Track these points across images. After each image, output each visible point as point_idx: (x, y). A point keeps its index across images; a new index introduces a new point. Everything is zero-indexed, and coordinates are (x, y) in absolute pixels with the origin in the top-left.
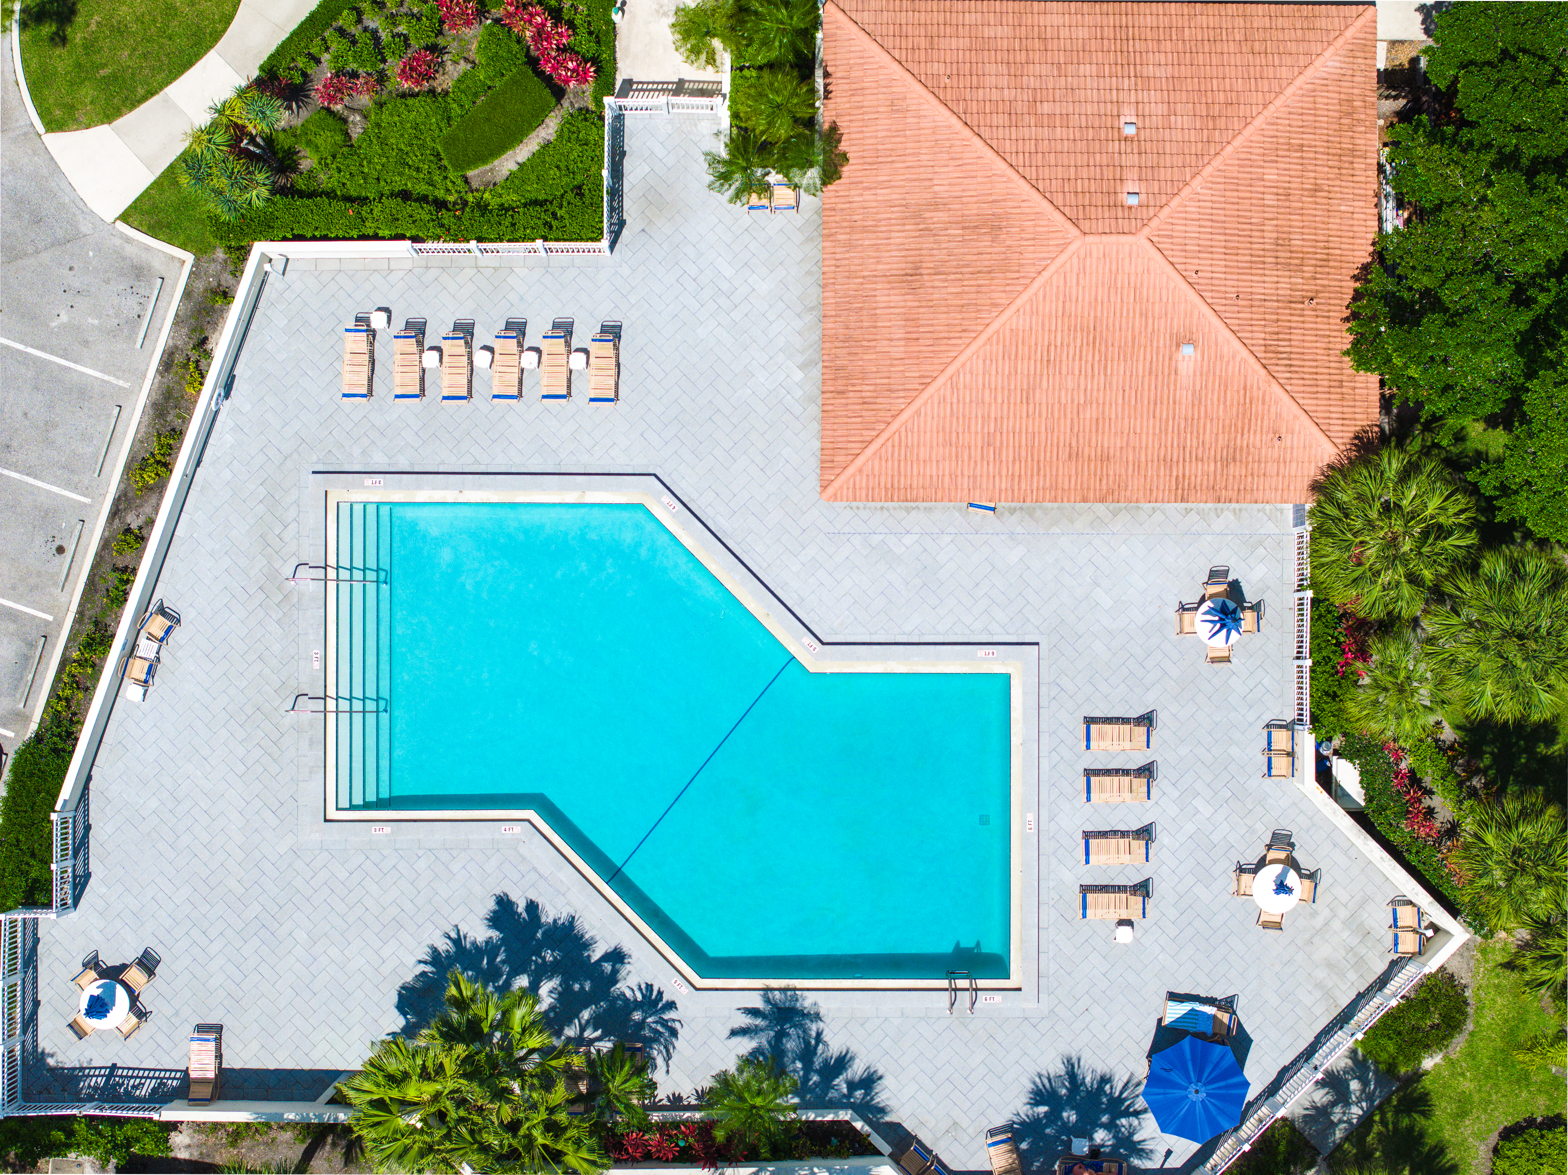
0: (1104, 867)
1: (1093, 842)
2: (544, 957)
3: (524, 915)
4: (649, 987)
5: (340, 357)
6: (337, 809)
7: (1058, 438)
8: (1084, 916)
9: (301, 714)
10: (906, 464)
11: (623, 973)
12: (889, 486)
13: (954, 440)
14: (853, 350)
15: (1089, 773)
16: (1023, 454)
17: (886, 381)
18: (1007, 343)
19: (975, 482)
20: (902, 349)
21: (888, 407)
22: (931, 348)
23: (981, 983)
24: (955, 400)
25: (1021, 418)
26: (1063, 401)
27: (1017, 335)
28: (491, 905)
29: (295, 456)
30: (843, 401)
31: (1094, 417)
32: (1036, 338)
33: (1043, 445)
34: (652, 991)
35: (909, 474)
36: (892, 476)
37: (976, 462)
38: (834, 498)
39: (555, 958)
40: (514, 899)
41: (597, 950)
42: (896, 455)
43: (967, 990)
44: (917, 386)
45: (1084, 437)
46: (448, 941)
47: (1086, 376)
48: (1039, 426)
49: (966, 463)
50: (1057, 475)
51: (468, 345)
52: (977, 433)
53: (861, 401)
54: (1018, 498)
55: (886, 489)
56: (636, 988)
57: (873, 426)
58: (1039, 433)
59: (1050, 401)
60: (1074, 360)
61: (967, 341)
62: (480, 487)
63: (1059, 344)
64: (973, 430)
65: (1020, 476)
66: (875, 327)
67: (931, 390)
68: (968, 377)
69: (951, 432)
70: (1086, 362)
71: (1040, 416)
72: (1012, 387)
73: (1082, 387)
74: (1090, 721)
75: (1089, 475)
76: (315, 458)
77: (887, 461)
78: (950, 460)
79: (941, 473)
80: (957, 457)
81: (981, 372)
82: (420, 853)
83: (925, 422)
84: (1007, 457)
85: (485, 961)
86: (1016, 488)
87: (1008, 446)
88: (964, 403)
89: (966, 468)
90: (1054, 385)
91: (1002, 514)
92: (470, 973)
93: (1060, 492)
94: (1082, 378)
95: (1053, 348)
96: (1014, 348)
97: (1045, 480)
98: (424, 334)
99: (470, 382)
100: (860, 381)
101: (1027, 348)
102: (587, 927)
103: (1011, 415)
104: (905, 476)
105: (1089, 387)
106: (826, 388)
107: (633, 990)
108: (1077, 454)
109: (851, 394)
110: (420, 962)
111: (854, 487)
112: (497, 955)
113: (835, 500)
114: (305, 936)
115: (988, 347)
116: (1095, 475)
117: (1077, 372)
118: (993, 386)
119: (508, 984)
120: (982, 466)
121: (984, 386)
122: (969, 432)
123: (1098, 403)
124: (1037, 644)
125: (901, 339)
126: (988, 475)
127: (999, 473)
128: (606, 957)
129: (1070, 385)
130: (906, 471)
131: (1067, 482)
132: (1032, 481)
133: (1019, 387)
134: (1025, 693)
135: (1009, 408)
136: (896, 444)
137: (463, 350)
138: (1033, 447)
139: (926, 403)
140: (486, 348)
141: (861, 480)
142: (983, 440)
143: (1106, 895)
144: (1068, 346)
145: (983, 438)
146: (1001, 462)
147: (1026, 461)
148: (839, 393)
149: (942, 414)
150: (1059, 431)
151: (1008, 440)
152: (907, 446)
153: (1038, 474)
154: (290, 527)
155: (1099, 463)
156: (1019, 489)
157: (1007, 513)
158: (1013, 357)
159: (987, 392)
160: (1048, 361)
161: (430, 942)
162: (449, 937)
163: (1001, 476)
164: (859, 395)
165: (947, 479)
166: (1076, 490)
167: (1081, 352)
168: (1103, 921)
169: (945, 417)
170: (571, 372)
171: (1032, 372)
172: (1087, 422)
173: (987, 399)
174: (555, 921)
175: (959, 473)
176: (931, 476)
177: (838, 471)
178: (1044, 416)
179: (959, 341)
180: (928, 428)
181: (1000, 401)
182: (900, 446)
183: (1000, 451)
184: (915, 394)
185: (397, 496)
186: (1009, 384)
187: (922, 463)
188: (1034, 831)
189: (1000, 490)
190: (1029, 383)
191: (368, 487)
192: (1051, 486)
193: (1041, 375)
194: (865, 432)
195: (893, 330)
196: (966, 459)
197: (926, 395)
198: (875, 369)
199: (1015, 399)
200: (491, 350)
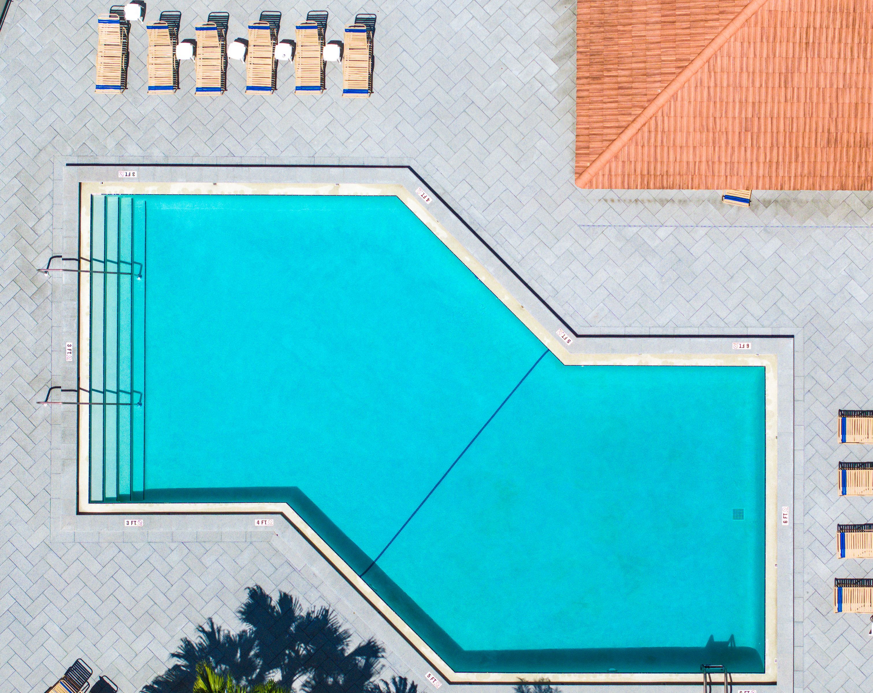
0: (860, 561)
1: (849, 535)
2: (298, 651)
3: (278, 608)
4: (403, 681)
5: (94, 50)
6: (90, 502)
7: (817, 124)
8: (840, 610)
9: (54, 406)
10: (662, 150)
11: (377, 667)
12: (645, 172)
13: (711, 125)
14: (609, 35)
15: (844, 466)
16: (781, 140)
17: (642, 65)
18: (766, 25)
19: (732, 169)
20: (658, 32)
21: (644, 91)
22: (688, 31)
23: (737, 677)
24: (712, 84)
25: (779, 102)
26: (822, 85)
27: (776, 16)
28: (245, 598)
29: (50, 149)
30: (598, 87)
31: (853, 101)
32: (795, 20)
33: (801, 130)
34: (405, 684)
35: (665, 160)
36: (649, 162)
37: (733, 148)
38: (590, 185)
39: (309, 651)
40: (267, 593)
41: (351, 644)
42: (652, 140)
43: (722, 684)
44: (674, 70)
45: (843, 122)
46: (202, 635)
47: (845, 59)
48: (798, 111)
49: (723, 149)
50: (815, 162)
51: (222, 37)
52: (734, 118)
53: (616, 86)
54: (776, 185)
55: (642, 175)
56: (389, 682)
57: (630, 111)
58: (798, 118)
59: (808, 85)
60: (833, 42)
61: (725, 23)
62: (234, 179)
63: (818, 25)
64: (730, 115)
65: (778, 162)
66: (631, 11)
67: (687, 73)
68: (726, 59)
69: (708, 117)
70: (846, 44)
71: (798, 101)
72: (771, 71)
73: (841, 71)
74: (844, 414)
75: (848, 162)
76: (69, 151)
77: (643, 146)
78: (707, 146)
79: (698, 159)
80: (714, 142)
81: (739, 55)
82: (173, 546)
83: (682, 107)
84: (765, 143)
85: (239, 655)
86: (774, 174)
87: (765, 132)
88: (722, 87)
89: (723, 154)
90: (812, 69)
91: (757, 207)
92: (223, 667)
93: (818, 179)
94: (842, 61)
95: (812, 29)
96: (772, 30)
97: (803, 166)
98: (178, 27)
99: (224, 75)
100: (616, 66)
101: (785, 30)
102: (341, 621)
103: (769, 100)
104: (662, 162)
105: (848, 71)
106: (581, 74)
107: (387, 684)
108: (836, 140)
109: (606, 80)
110: (173, 655)
111: (610, 174)
112: (251, 649)
113: (591, 187)
114: (58, 629)
115: (746, 29)
116: (854, 163)
117: (836, 55)
118: (751, 70)
119: (261, 677)
120: (739, 152)
121: (742, 69)
122: (727, 117)
123: (857, 88)
124: (792, 336)
125: (657, 23)
126: (746, 162)
127: (757, 160)
128: (359, 651)
129: (829, 69)
130: (662, 157)
131: (825, 169)
132: (790, 168)
133: (777, 71)
134: (780, 386)
135: (767, 93)
136: (653, 129)
137: (216, 41)
138: (791, 132)
139: (683, 87)
140: (239, 40)
141: (617, 167)
142: (741, 126)
143: (862, 589)
144: (827, 28)
145: (741, 123)
146: (759, 148)
147: (784, 147)
148: (594, 78)
149: (699, 99)
150: (818, 116)
151: (766, 125)
152: (663, 131)
153: (796, 161)
154: (44, 219)
155: (858, 149)
156: (777, 176)
157: (761, 207)
158: (771, 39)
159: (745, 75)
160: (807, 44)
161: (183, 636)
162: (203, 631)
163: (758, 163)
164: (614, 80)
165: (704, 166)
166: (834, 177)
167: (840, 34)
168: (858, 614)
169: (702, 102)
170: (325, 64)
171: (791, 55)
172: (846, 107)
173: (745, 83)
174: (309, 614)
175: (716, 159)
176: (688, 163)
177: (593, 157)
178: (803, 100)
179: (717, 24)
180: (685, 113)
181: (757, 85)
182: (656, 131)
183: (758, 137)
184: (671, 77)
185: (151, 189)
186: (767, 67)
187: (678, 149)
188: (789, 524)
189: (758, 177)
190: (787, 67)
191: (122, 179)
192: (809, 173)
193: (800, 58)
194: (620, 118)
195: (648, 14)
196: (723, 145)
197: (682, 78)
198: (630, 54)
199: (774, 84)
200: (245, 42)
